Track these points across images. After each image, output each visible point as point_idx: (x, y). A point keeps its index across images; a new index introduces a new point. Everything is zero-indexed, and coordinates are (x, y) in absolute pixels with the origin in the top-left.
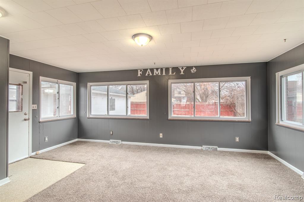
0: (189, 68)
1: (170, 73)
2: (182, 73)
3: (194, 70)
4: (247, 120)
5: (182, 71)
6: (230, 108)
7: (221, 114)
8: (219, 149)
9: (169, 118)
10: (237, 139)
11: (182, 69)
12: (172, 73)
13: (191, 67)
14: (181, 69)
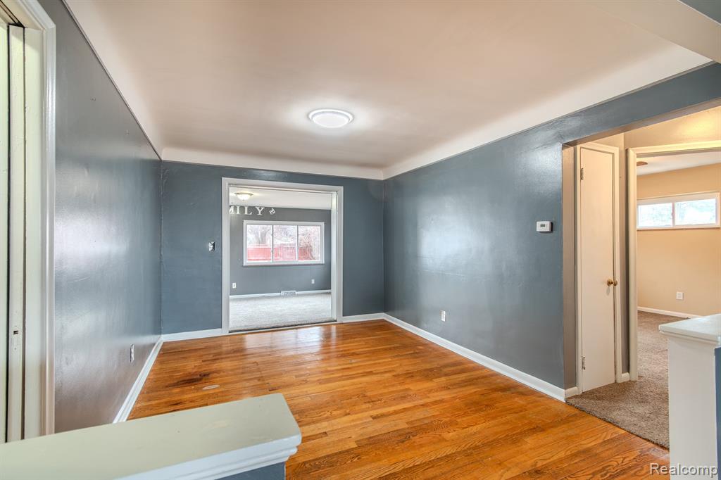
0: (267, 209)
1: (246, 213)
2: (260, 214)
3: (272, 211)
4: (321, 263)
5: (260, 211)
6: (305, 251)
7: (299, 258)
8: (297, 293)
9: (244, 264)
10: (313, 282)
11: (260, 209)
12: (248, 213)
13: (270, 209)
14: (258, 208)
